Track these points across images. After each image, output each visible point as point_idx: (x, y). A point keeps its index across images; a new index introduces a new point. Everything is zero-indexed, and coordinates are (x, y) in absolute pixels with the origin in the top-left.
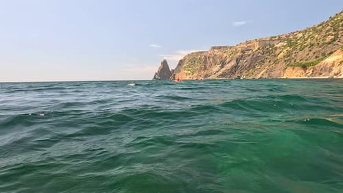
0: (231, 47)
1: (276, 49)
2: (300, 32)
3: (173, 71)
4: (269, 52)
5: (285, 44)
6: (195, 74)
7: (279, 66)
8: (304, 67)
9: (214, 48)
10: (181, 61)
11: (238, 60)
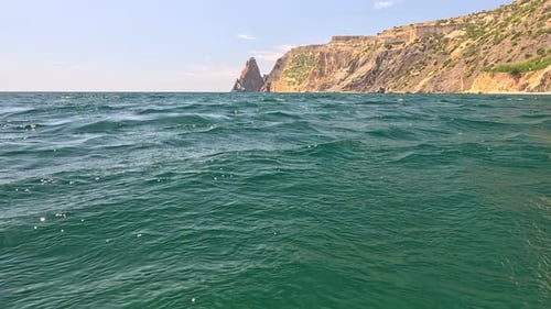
0: (366, 38)
1: (446, 41)
2: (488, 13)
3: (267, 77)
4: (433, 47)
5: (463, 33)
6: (305, 84)
7: (455, 72)
8: (516, 73)
9: (337, 39)
10: (279, 60)
11: (379, 61)
